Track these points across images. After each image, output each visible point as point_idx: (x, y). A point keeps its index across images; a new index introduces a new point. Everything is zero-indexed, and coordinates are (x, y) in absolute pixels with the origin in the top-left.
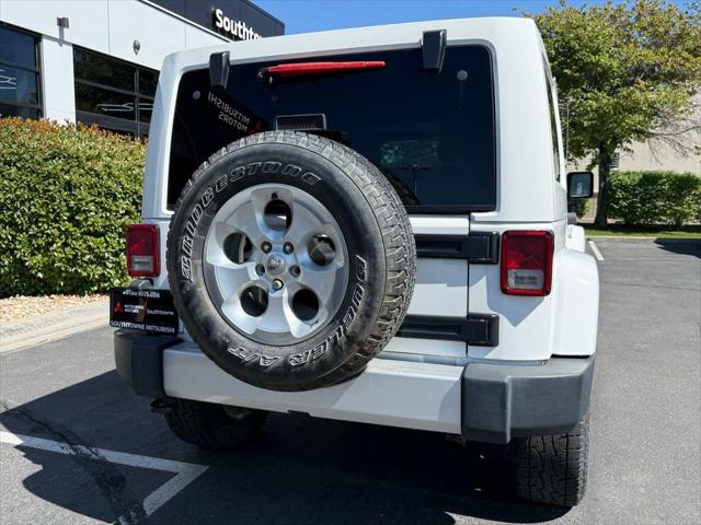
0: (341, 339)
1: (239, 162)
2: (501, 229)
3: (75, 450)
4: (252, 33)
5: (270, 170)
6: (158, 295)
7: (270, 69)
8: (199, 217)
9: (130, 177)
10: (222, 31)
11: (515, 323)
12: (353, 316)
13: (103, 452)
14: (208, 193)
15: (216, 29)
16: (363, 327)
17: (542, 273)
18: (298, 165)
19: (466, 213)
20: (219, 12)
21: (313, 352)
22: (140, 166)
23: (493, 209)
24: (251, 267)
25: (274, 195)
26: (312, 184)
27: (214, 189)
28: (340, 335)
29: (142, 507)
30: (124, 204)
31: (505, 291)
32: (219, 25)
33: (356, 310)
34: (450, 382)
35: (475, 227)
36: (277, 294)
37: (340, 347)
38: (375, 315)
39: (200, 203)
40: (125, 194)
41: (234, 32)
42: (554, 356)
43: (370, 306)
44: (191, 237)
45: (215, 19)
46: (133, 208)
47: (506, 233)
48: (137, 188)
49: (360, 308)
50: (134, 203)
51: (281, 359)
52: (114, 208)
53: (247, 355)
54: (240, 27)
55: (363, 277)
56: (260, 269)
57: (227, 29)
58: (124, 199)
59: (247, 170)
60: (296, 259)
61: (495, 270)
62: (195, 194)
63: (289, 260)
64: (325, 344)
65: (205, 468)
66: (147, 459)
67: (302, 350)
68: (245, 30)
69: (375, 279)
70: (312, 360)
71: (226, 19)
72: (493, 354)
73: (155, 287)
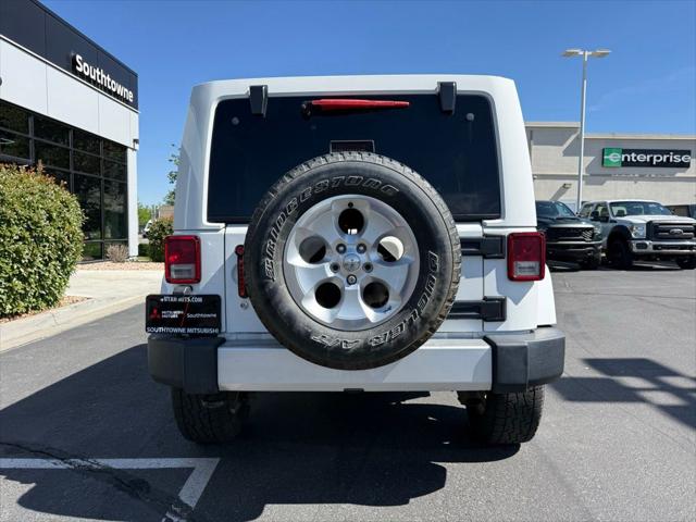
0: (417, 321)
1: (324, 176)
2: (506, 232)
3: (70, 464)
4: (109, 80)
5: (352, 183)
6: (200, 300)
7: (314, 102)
8: (283, 224)
9: (23, 203)
10: (81, 75)
11: (516, 302)
12: (426, 301)
13: (104, 462)
14: (293, 202)
15: (76, 72)
16: (435, 309)
17: (538, 264)
18: (379, 179)
19: (479, 220)
20: (78, 57)
21: (391, 333)
22: (32, 194)
23: (498, 217)
24: (327, 266)
25: (351, 204)
26: (391, 194)
27: (298, 199)
28: (415, 317)
29: (181, 501)
30: (17, 230)
31: (511, 278)
32: (80, 69)
33: (429, 295)
34: (482, 350)
35: (487, 231)
36: (352, 287)
37: (415, 327)
38: (444, 299)
39: (285, 211)
40: (19, 220)
41: (93, 77)
42: (539, 327)
43: (441, 291)
44: (274, 241)
45: (75, 63)
46: (27, 234)
47: (512, 234)
48: (32, 214)
49: (432, 294)
50: (29, 229)
51: (361, 342)
52: (9, 234)
53: (329, 340)
54: (99, 73)
55: (435, 268)
56: (335, 268)
57: (87, 74)
58: (17, 225)
59: (331, 183)
60: (369, 257)
61: (503, 263)
62: (279, 203)
63: (363, 258)
64: (401, 326)
65: (217, 460)
66: (154, 460)
67: (380, 332)
68: (103, 76)
69: (445, 269)
70: (390, 340)
71: (85, 64)
72: (503, 327)
73: (194, 293)
